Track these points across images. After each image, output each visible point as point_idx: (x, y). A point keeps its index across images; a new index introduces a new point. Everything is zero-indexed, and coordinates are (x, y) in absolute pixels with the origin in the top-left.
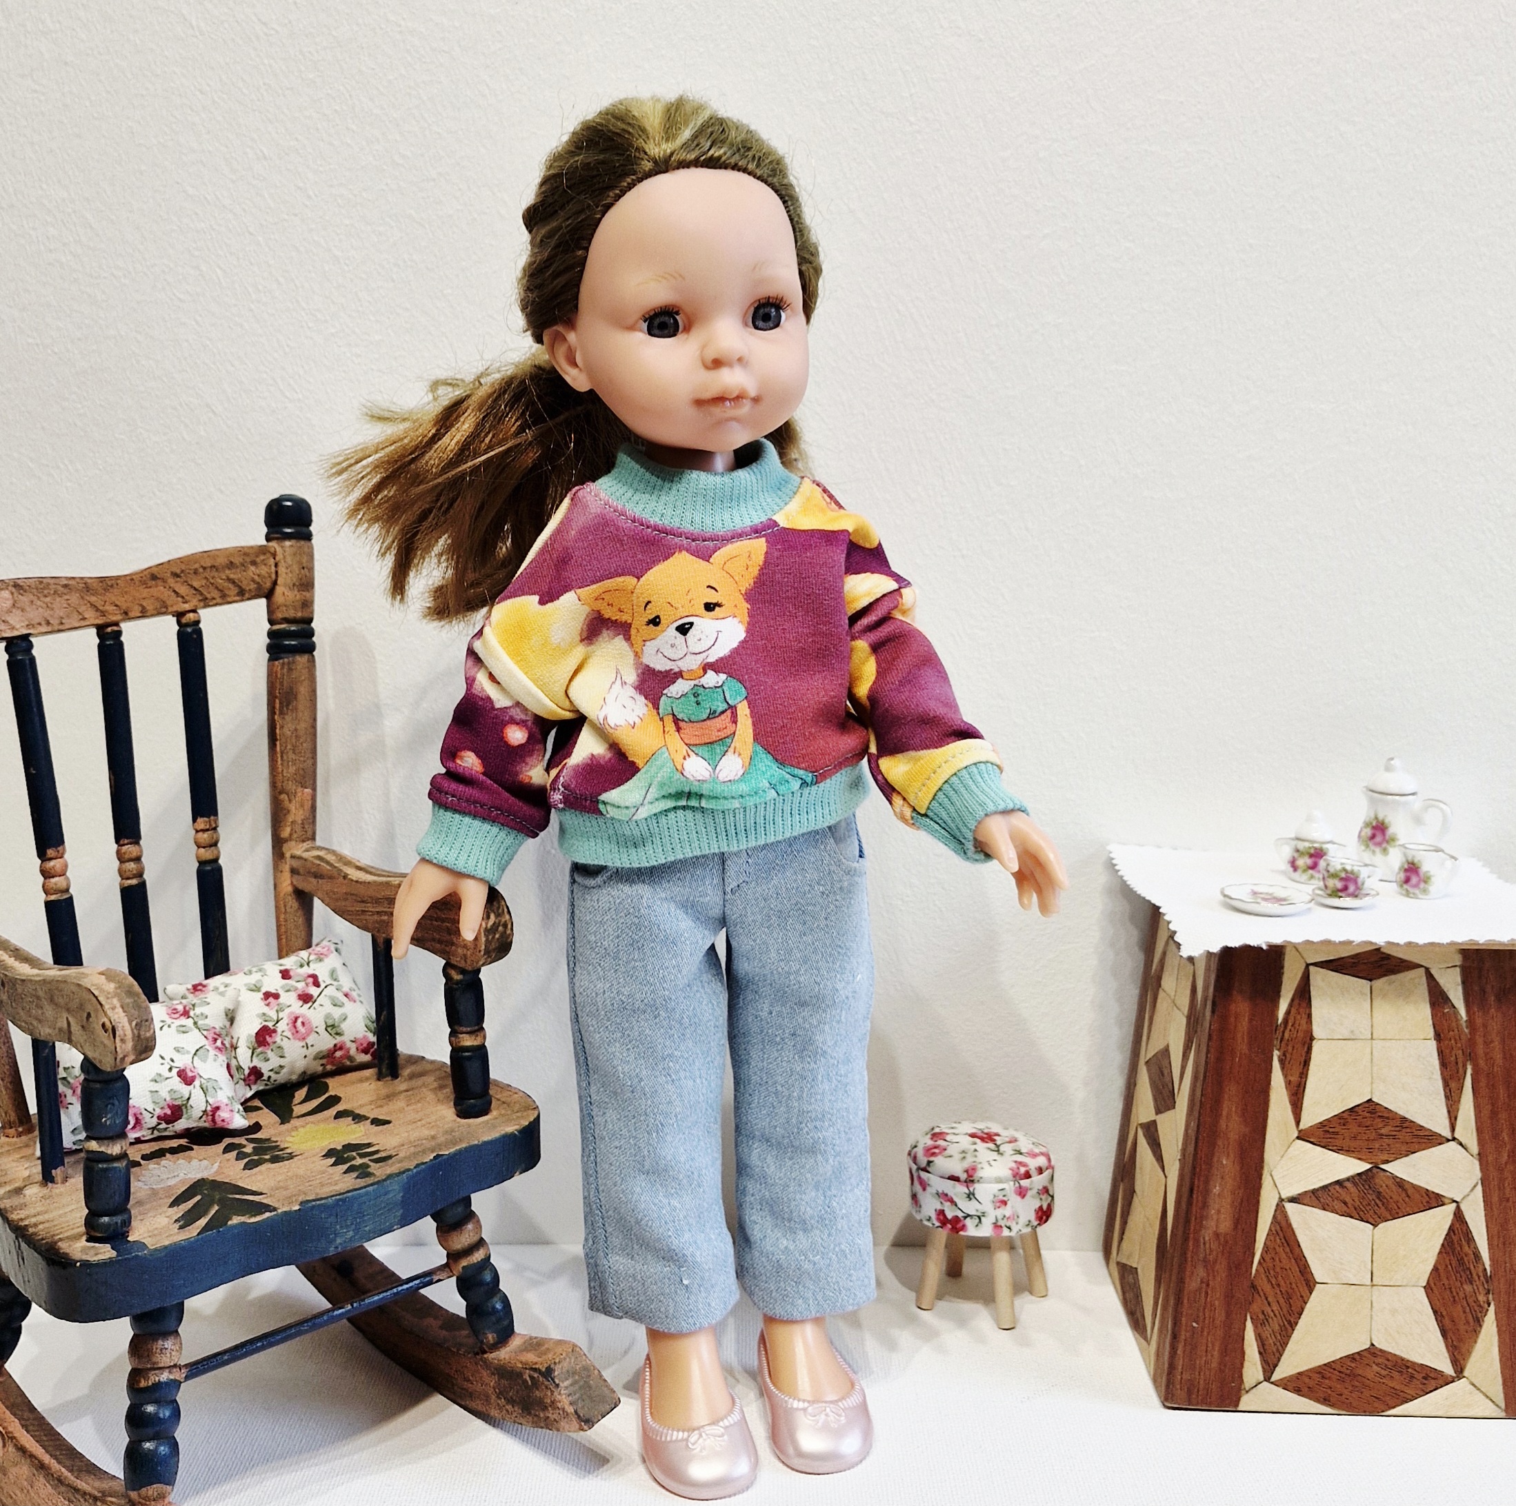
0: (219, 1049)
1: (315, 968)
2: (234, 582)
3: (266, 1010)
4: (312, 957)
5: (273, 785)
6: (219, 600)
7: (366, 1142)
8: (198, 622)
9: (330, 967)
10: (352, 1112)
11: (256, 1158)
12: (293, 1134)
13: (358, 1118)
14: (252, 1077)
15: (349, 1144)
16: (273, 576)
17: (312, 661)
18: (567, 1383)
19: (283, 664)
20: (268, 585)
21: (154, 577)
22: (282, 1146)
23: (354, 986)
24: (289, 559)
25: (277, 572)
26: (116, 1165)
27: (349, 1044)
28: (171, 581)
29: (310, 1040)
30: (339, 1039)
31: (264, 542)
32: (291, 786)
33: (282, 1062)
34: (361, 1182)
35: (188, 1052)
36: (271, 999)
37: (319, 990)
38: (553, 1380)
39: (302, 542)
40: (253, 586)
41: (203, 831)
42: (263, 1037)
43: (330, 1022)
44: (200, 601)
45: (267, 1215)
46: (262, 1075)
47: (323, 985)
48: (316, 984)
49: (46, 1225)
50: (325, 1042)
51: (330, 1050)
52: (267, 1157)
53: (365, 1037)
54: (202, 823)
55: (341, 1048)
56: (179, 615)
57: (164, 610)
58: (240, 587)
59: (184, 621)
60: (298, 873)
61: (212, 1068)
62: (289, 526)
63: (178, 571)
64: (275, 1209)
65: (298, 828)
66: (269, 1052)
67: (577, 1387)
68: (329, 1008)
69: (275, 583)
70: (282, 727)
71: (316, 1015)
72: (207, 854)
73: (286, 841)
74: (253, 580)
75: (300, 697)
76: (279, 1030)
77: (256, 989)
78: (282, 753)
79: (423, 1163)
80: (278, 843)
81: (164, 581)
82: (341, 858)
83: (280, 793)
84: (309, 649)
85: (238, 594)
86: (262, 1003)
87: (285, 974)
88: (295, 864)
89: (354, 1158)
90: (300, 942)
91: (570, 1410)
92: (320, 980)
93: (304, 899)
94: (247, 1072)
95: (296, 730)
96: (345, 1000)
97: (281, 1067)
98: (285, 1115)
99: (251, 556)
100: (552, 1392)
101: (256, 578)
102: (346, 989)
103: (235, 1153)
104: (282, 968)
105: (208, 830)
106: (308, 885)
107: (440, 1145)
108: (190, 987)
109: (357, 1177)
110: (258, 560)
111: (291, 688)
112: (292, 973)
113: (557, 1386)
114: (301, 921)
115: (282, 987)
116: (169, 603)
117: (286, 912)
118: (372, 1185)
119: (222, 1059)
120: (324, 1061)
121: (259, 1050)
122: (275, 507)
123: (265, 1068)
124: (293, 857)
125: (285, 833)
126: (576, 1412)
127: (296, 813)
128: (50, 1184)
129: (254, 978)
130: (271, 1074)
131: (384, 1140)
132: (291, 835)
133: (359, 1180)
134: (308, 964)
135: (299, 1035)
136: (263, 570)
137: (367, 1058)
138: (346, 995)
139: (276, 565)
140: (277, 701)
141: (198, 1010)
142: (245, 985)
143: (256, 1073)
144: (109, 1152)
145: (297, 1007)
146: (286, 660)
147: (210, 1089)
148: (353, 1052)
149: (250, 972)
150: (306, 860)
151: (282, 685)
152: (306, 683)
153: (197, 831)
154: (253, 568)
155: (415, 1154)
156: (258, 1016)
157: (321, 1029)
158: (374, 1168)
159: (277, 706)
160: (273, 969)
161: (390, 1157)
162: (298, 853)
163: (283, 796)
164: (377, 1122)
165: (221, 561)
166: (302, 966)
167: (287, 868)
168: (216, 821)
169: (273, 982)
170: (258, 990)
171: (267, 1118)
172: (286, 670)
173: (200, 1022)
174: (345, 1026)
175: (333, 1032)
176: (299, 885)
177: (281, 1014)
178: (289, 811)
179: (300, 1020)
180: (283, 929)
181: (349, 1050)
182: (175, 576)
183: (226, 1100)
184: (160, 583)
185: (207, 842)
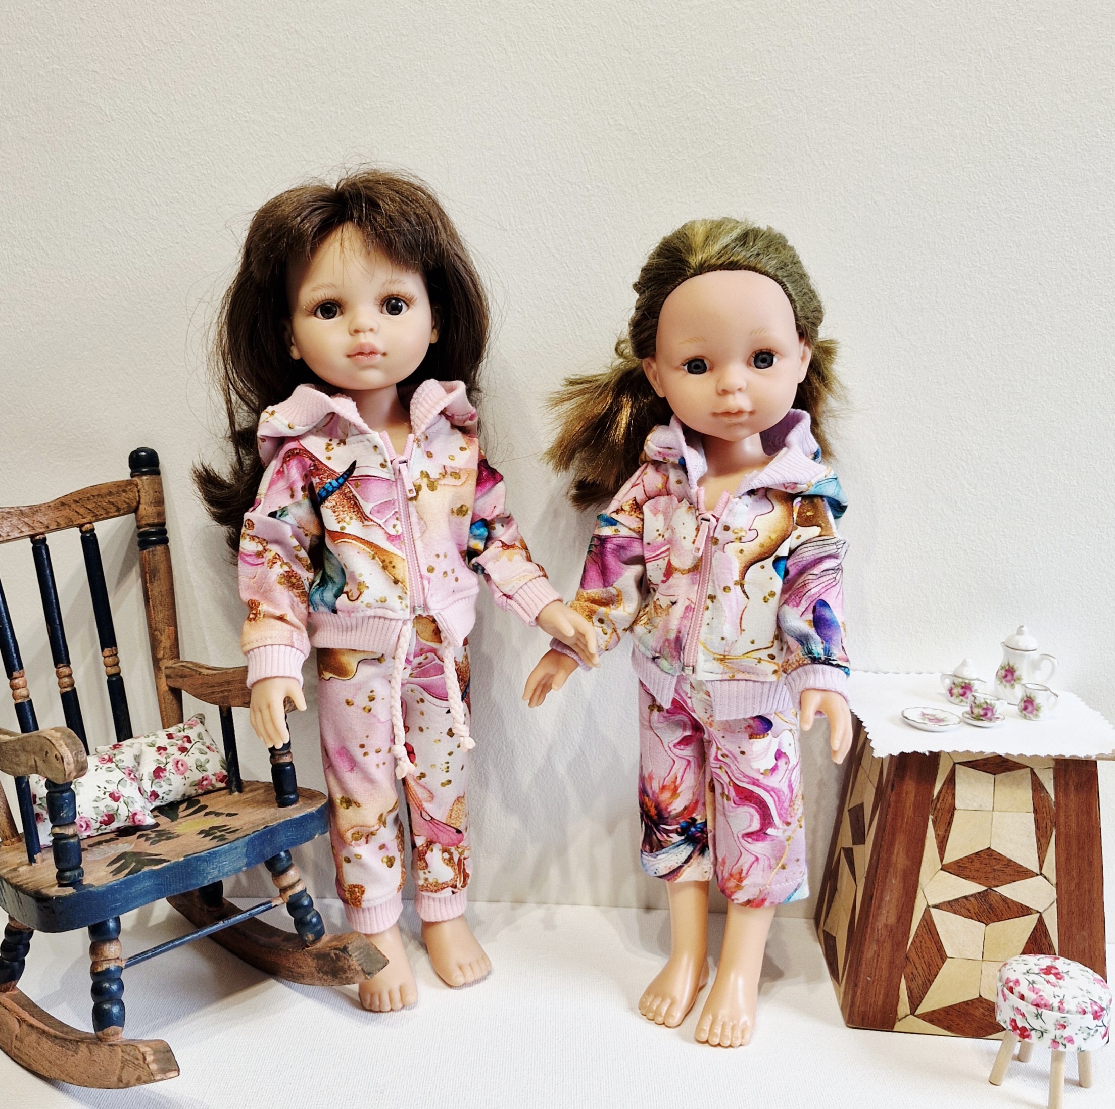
0: (133, 780)
1: (188, 732)
2: (113, 504)
3: (159, 757)
5: (150, 626)
6: (105, 516)
7: (223, 825)
8: (93, 530)
9: (197, 732)
10: (214, 811)
11: (157, 839)
12: (179, 826)
13: (218, 813)
14: (153, 797)
15: (213, 826)
16: (138, 498)
17: (167, 551)
18: (356, 954)
19: (149, 552)
20: (135, 504)
21: (63, 504)
22: (173, 833)
23: (212, 742)
24: (146, 487)
25: (139, 496)
27: (211, 777)
28: (74, 506)
29: (187, 775)
30: (205, 774)
31: (130, 478)
32: (161, 626)
33: (170, 788)
34: (221, 843)
35: (114, 783)
36: (162, 751)
37: (191, 745)
38: (348, 953)
39: (154, 476)
40: (125, 507)
41: (109, 656)
42: (158, 772)
43: (199, 764)
44: (93, 516)
45: (164, 864)
46: (159, 796)
47: (193, 742)
48: (189, 741)
49: (33, 883)
50: (197, 776)
51: (199, 780)
52: (164, 839)
53: (221, 772)
54: (107, 651)
55: (206, 779)
56: (80, 526)
57: (71, 523)
58: (117, 507)
59: (84, 529)
60: (170, 678)
61: (129, 790)
62: (145, 467)
63: (78, 499)
64: (169, 861)
65: (168, 651)
66: (162, 782)
67: (362, 956)
68: (197, 755)
69: (139, 503)
70: (152, 591)
71: (190, 759)
72: (112, 671)
73: (161, 659)
74: (125, 502)
75: (162, 571)
76: (168, 769)
77: (152, 745)
78: (153, 606)
79: (258, 831)
80: (156, 661)
81: (69, 506)
82: (196, 665)
83: (155, 631)
84: (165, 541)
85: (116, 512)
86: (157, 753)
87: (170, 736)
88: (168, 672)
89: (216, 833)
90: (176, 720)
91: (359, 969)
92: (192, 739)
93: (177, 693)
94: (149, 794)
95: (161, 591)
96: (207, 750)
97: (170, 791)
98: (173, 818)
99: (121, 487)
100: (348, 961)
101: (127, 500)
102: (208, 744)
103: (144, 838)
104: (168, 733)
105: (111, 656)
106: (177, 684)
107: (268, 821)
108: (111, 746)
109: (218, 841)
110: (127, 489)
111: (155, 567)
112: (174, 736)
113: (351, 956)
114: (175, 707)
115: (168, 744)
116: (73, 520)
117: (165, 703)
118: (226, 844)
119: (135, 785)
120: (196, 787)
121: (156, 781)
122: (135, 456)
123: (160, 792)
124: (166, 668)
125: (160, 655)
127: (165, 642)
128: (34, 864)
129: (151, 739)
130: (165, 796)
132: (164, 655)
134: (184, 730)
135: (180, 772)
136: (131, 495)
137: (223, 785)
138: (208, 748)
139: (139, 492)
140: (147, 575)
141: (117, 758)
142: (146, 743)
143: (155, 795)
144: (67, 833)
145: (178, 755)
146: (151, 549)
147: (130, 803)
148: (214, 781)
149: (148, 736)
150: (175, 669)
151: (149, 564)
152: (165, 563)
153: (105, 657)
154: (124, 494)
155: (252, 827)
156: (154, 761)
157: (194, 768)
158: (228, 836)
159: (148, 578)
160: (163, 734)
161: (237, 830)
162: (169, 665)
163: (157, 633)
164: (229, 815)
165: (104, 491)
166: (180, 731)
167: (163, 676)
168: (116, 650)
169: (163, 741)
170: (153, 746)
171: (163, 819)
172: (150, 556)
173: (120, 765)
174: (208, 766)
175: (201, 769)
176: (172, 685)
177: (168, 760)
178: (161, 642)
179: (180, 763)
180: (164, 713)
181: (211, 780)
182: (76, 502)
183: (140, 809)
184: (67, 507)
185: (112, 663)
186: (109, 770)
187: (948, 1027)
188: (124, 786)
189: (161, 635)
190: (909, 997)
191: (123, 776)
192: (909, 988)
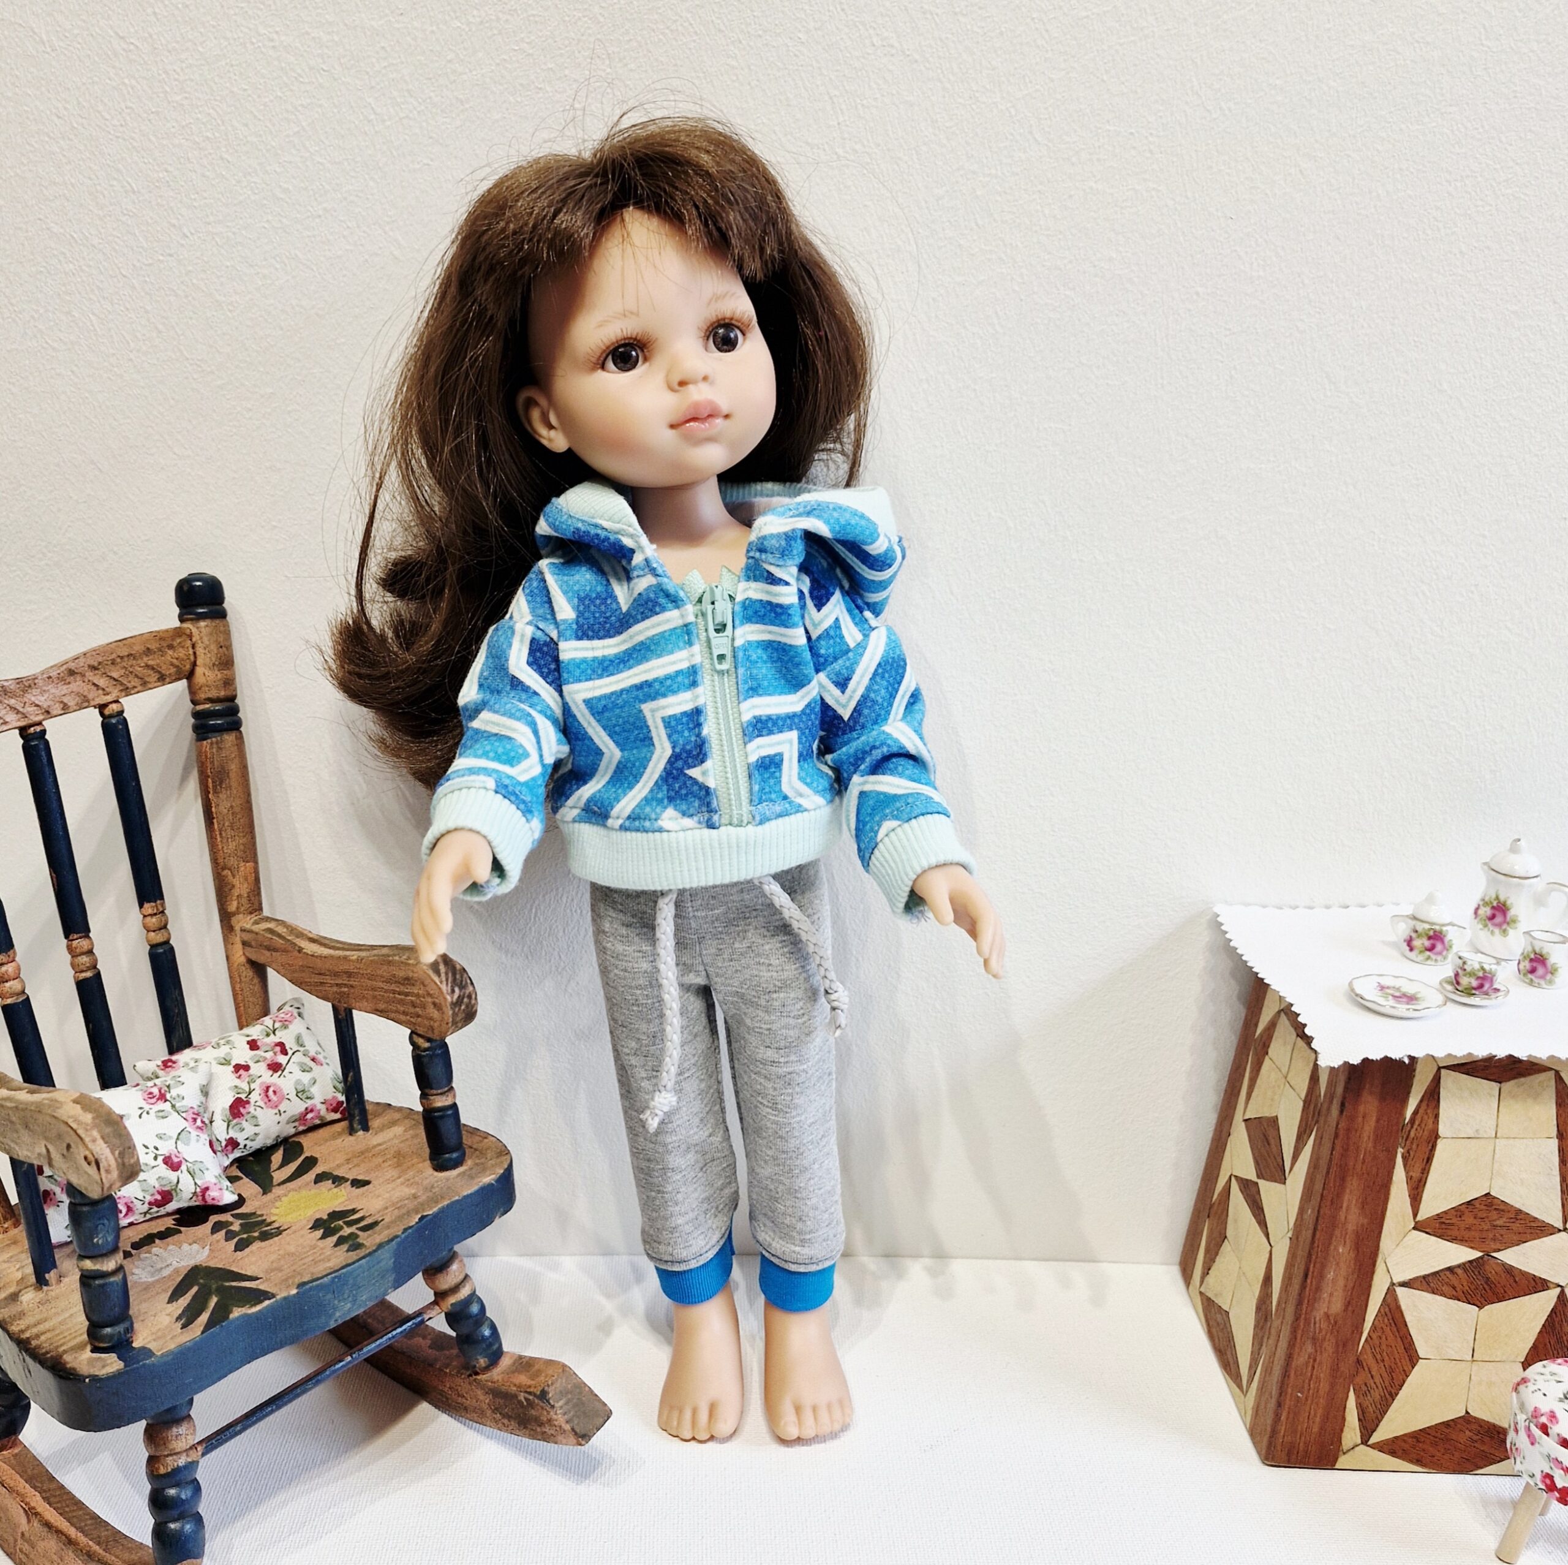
0: (200, 1128)
1: (282, 1036)
2: (153, 669)
3: (237, 1082)
4: (277, 1025)
5: (215, 861)
6: (140, 688)
7: (350, 1208)
8: (122, 712)
9: (295, 1033)
10: (331, 1174)
11: (245, 1236)
12: (278, 1204)
13: (338, 1180)
14: (229, 1148)
15: (334, 1212)
16: (192, 657)
17: (240, 738)
18: (561, 1403)
19: (212, 744)
20: (188, 667)
21: (72, 673)
22: (269, 1221)
23: (319, 1049)
24: (204, 638)
25: (195, 654)
26: (112, 1279)
27: (320, 1106)
28: (90, 675)
29: (282, 1108)
30: (309, 1103)
31: (178, 625)
32: (232, 861)
33: (257, 1130)
34: (354, 1255)
36: (241, 1072)
37: (287, 1057)
38: (548, 1401)
39: (217, 621)
40: (173, 670)
41: (151, 915)
42: (237, 1108)
43: (300, 1088)
44: (121, 691)
45: (267, 1303)
46: (238, 1144)
47: (290, 1052)
48: (284, 1052)
49: (48, 1335)
50: (297, 1107)
51: (301, 1114)
52: (256, 1234)
53: (334, 1097)
54: (149, 908)
55: (312, 1111)
56: (102, 708)
57: (86, 704)
58: (160, 672)
59: (107, 712)
60: (250, 946)
61: (196, 1151)
62: (200, 607)
63: (95, 664)
64: (273, 1296)
65: (244, 901)
66: (244, 1122)
67: (571, 1404)
68: (298, 1075)
69: (194, 665)
70: (217, 805)
71: (286, 1082)
72: (158, 938)
73: (234, 914)
74: (172, 664)
75: (233, 775)
76: (252, 1101)
77: (225, 1062)
78: (220, 831)
79: (410, 1227)
80: (226, 918)
81: (83, 675)
82: (292, 930)
83: (223, 869)
84: (235, 726)
85: (159, 680)
86: (233, 1076)
87: (253, 1045)
88: (247, 937)
89: (341, 1228)
90: (259, 1011)
91: (567, 1427)
92: (287, 1047)
93: (259, 970)
94: (224, 1143)
95: (232, 807)
96: (312, 1064)
97: (257, 1135)
98: (266, 1184)
99: (166, 640)
100: (548, 1413)
101: (175, 662)
102: (312, 1053)
103: (223, 1232)
104: (249, 1039)
105: (155, 914)
106: (261, 957)
107: (422, 1204)
108: (160, 1063)
109: (348, 1251)
110: (175, 644)
111: (223, 768)
112: (259, 1043)
113: (553, 1407)
114: (257, 988)
115: (251, 1058)
116: (90, 696)
117: (241, 982)
118: (363, 1258)
119: (204, 1137)
120: (296, 1124)
121: (234, 1122)
122: (184, 588)
123: (240, 1138)
124: (243, 930)
125: (233, 907)
126: (573, 1429)
127: (240, 888)
128: (45, 1288)
129: (223, 1051)
130: (247, 1142)
131: (368, 1203)
132: (238, 908)
133: (351, 1253)
134: (273, 1033)
135: (271, 1103)
136: (181, 653)
137: (338, 1116)
138: (313, 1060)
139: (194, 647)
140: (210, 780)
141: (174, 1092)
142: (215, 1059)
143: (233, 1143)
144: (104, 1268)
145: (268, 1077)
146: (214, 739)
148: (323, 1112)
149: (218, 1046)
150: (257, 934)
151: (212, 763)
152: (236, 761)
153: (145, 918)
154: (170, 653)
155: (400, 1218)
156: (230, 1088)
157: (292, 1096)
158: (363, 1237)
159: (210, 785)
160: (240, 1040)
161: (376, 1223)
162: (248, 926)
163: (226, 872)
164: (358, 1183)
165: (138, 648)
166: (268, 1035)
167: (238, 940)
168: (163, 905)
169: (243, 1055)
170: (228, 1064)
171: (249, 1188)
172: (214, 750)
173: (177, 1105)
174: (314, 1090)
175: (303, 1097)
176: (254, 958)
177: (253, 1086)
178: (233, 886)
179: (271, 1090)
180: (240, 998)
181: (319, 1111)
182: (94, 668)
183: (214, 1180)
184: (78, 678)
185: (157, 926)
186: (162, 1115)
187: (1418, 1461)
188: (187, 1144)
189: (234, 876)
190: (1359, 1420)
191: (184, 1124)
192: (1360, 1406)
